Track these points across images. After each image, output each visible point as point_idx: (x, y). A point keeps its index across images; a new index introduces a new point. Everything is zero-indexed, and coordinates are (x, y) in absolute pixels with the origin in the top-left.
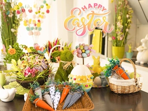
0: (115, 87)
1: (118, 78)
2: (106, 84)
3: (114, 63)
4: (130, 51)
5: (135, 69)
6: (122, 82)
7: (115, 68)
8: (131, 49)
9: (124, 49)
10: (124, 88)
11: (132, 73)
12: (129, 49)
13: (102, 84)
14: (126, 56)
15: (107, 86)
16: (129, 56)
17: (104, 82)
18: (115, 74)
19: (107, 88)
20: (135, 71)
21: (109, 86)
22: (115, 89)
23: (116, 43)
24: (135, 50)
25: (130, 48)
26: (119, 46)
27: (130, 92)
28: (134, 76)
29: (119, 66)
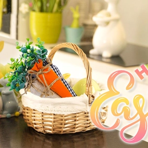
0: (38, 117)
1: (44, 94)
2: (15, 108)
3: (33, 55)
4: (75, 24)
5: (89, 69)
6: (55, 104)
7: (35, 67)
8: (78, 19)
9: (61, 19)
10: (59, 119)
11: (81, 82)
12: (72, 19)
13: (4, 108)
14: (65, 35)
15: (17, 113)
16: (72, 38)
17: (9, 103)
18: (36, 84)
19: (17, 120)
20: (89, 76)
21: (22, 115)
22: (36, 122)
23: (39, 4)
24: (89, 22)
25: (76, 15)
26: (47, 12)
27: (77, 130)
28: (85, 88)
29: (46, 63)
